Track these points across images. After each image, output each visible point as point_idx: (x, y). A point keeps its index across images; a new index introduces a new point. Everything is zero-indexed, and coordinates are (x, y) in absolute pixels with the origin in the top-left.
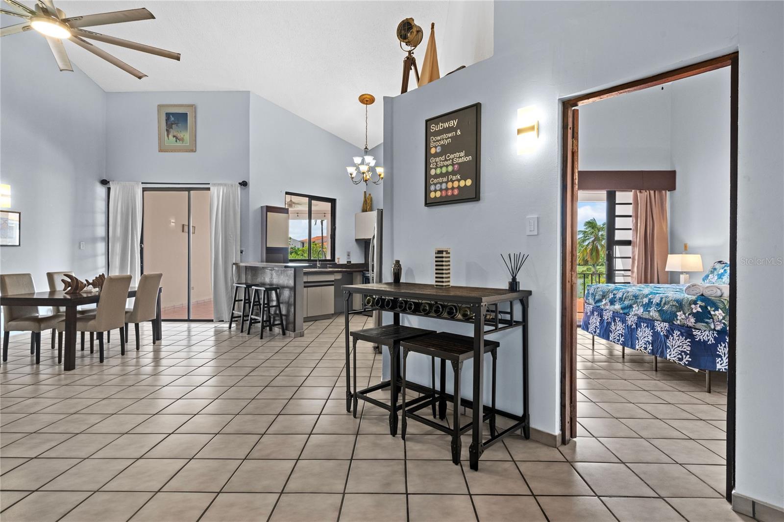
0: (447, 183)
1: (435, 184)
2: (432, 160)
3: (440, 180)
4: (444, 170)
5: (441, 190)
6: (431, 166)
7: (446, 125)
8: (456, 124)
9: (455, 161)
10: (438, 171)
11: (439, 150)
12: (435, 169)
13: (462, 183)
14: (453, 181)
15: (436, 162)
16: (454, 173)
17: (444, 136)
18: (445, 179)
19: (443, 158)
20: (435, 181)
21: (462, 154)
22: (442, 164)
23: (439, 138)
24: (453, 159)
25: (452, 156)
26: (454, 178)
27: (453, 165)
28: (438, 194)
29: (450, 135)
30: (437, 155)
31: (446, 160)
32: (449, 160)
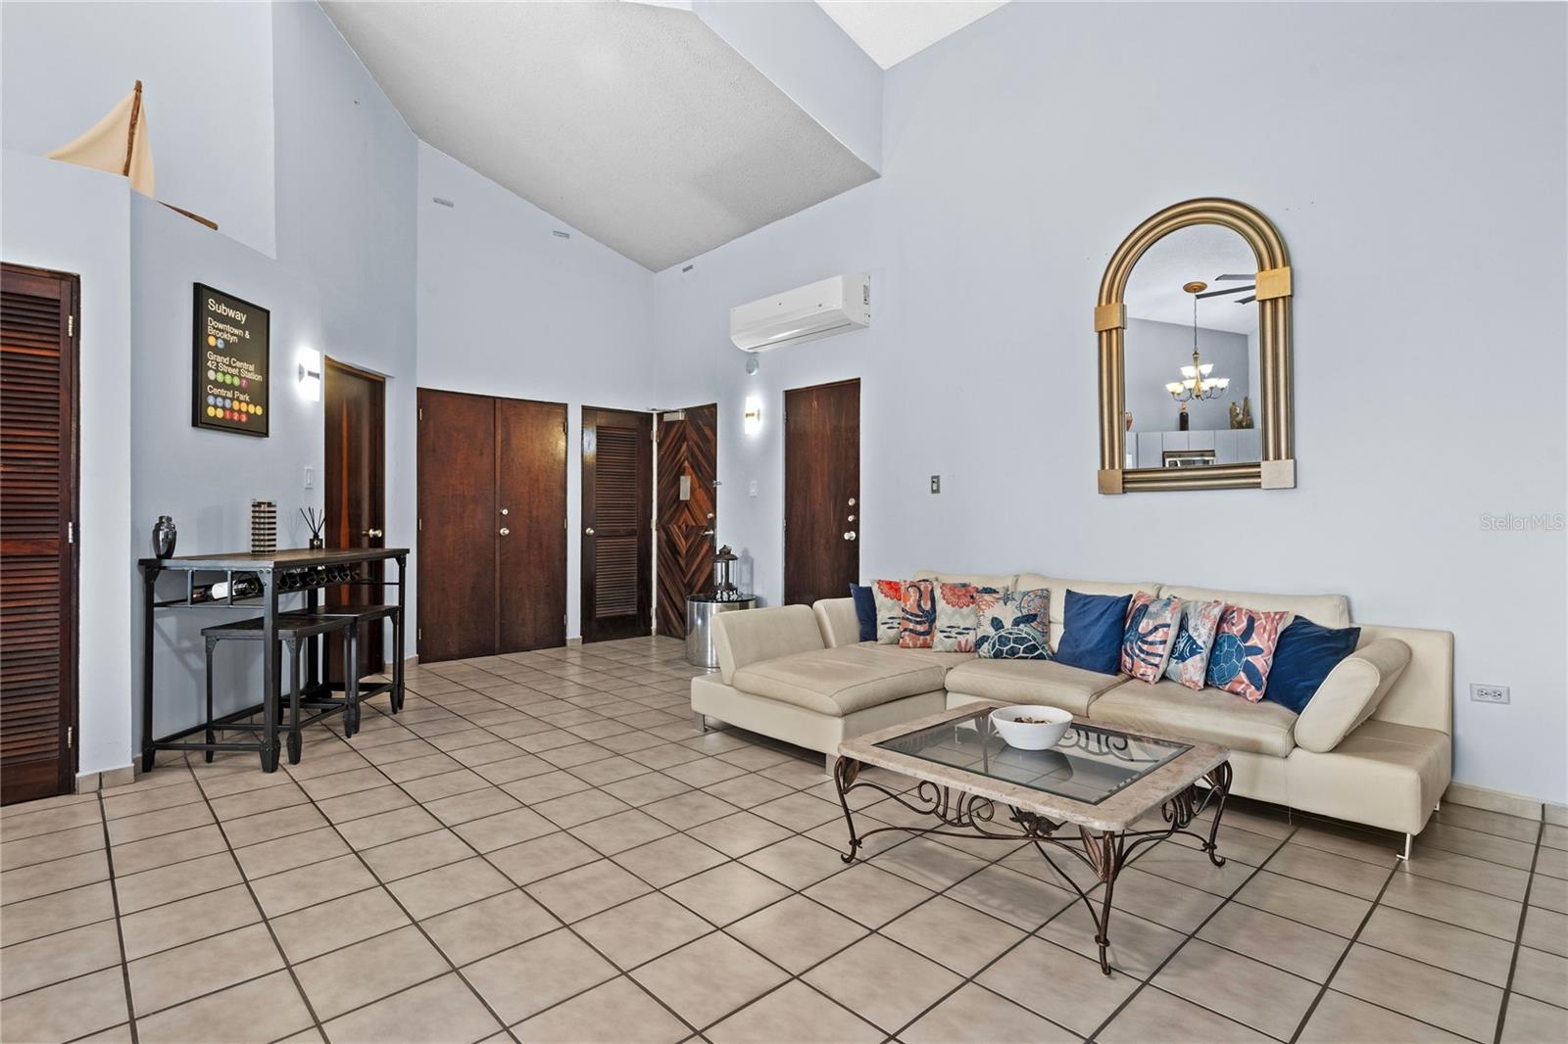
0: (232, 400)
1: (216, 396)
2: (211, 356)
3: (223, 392)
4: (228, 379)
5: (224, 408)
6: (209, 364)
7: (231, 313)
8: (244, 319)
9: (244, 374)
10: (220, 378)
11: (221, 344)
12: (216, 371)
13: (252, 409)
14: (240, 402)
15: (218, 363)
16: (240, 389)
17: (228, 328)
18: (230, 394)
19: (226, 360)
20: (216, 391)
21: (252, 368)
22: (225, 369)
23: (221, 326)
24: (240, 369)
25: (239, 364)
26: (242, 397)
27: (240, 378)
28: (220, 413)
29: (236, 331)
30: (216, 350)
31: (230, 365)
32: (236, 367)
